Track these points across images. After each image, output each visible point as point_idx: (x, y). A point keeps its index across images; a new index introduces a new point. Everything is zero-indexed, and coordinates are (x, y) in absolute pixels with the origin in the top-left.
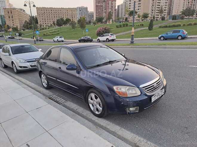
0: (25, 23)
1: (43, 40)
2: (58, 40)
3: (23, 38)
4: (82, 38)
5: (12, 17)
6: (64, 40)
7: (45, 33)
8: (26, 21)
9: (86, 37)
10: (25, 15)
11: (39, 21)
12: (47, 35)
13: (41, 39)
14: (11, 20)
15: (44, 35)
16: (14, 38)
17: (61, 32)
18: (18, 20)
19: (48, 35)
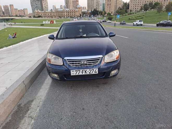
0: (118, 9)
1: (125, 24)
2: (137, 23)
3: (112, 22)
4: (161, 22)
5: (110, 5)
6: (143, 24)
7: (131, 18)
8: (119, 7)
9: (165, 21)
10: (120, 2)
11: (130, 7)
12: (131, 19)
13: (124, 23)
14: (109, 7)
15: (129, 19)
16: (106, 21)
17: (145, 17)
18: (113, 7)
19: (133, 19)
